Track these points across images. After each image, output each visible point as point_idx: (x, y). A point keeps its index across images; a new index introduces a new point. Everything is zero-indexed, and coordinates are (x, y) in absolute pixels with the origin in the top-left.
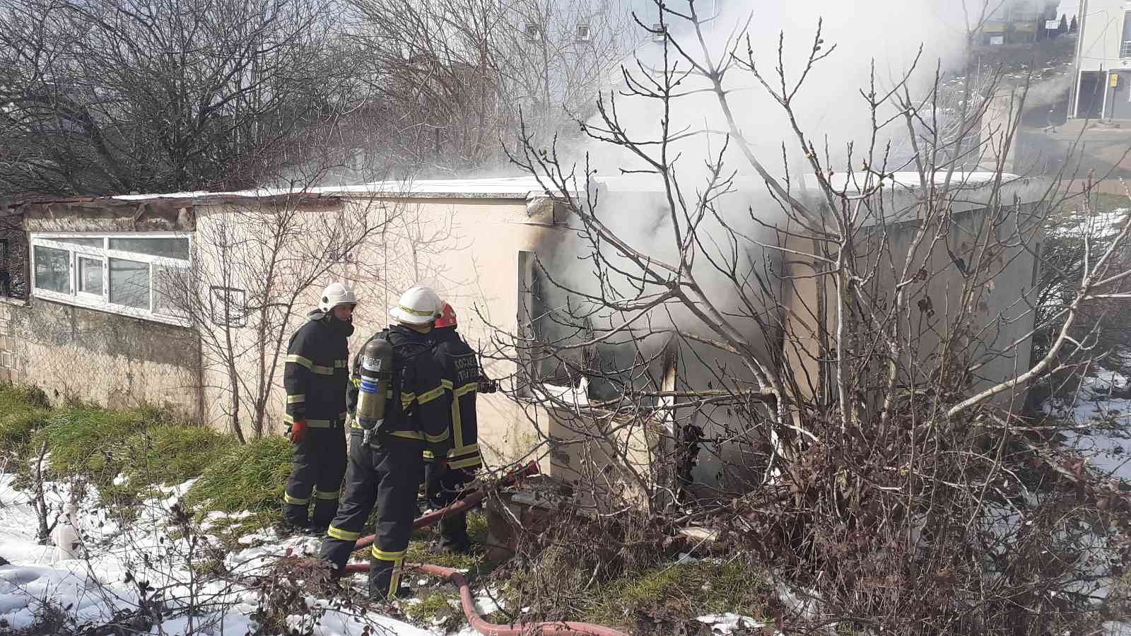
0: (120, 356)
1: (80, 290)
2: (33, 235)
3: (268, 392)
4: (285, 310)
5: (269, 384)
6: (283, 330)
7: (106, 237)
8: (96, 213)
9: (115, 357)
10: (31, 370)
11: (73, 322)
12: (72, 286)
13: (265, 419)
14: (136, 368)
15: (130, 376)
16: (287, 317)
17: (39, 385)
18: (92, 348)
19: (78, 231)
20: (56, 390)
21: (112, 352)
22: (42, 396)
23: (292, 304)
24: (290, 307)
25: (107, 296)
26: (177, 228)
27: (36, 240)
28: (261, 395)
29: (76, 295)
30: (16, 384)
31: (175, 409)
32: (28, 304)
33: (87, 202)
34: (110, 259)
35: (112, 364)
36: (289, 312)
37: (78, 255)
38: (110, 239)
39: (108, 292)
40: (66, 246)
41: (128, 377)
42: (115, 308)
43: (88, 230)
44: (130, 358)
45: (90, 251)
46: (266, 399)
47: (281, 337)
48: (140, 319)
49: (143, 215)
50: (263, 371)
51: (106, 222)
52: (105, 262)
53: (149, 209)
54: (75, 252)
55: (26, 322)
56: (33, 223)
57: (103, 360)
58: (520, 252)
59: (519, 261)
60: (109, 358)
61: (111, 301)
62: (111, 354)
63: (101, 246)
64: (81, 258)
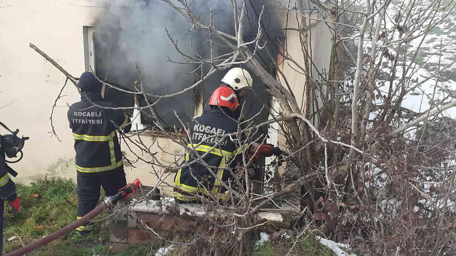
58: (84, 26)
59: (83, 33)
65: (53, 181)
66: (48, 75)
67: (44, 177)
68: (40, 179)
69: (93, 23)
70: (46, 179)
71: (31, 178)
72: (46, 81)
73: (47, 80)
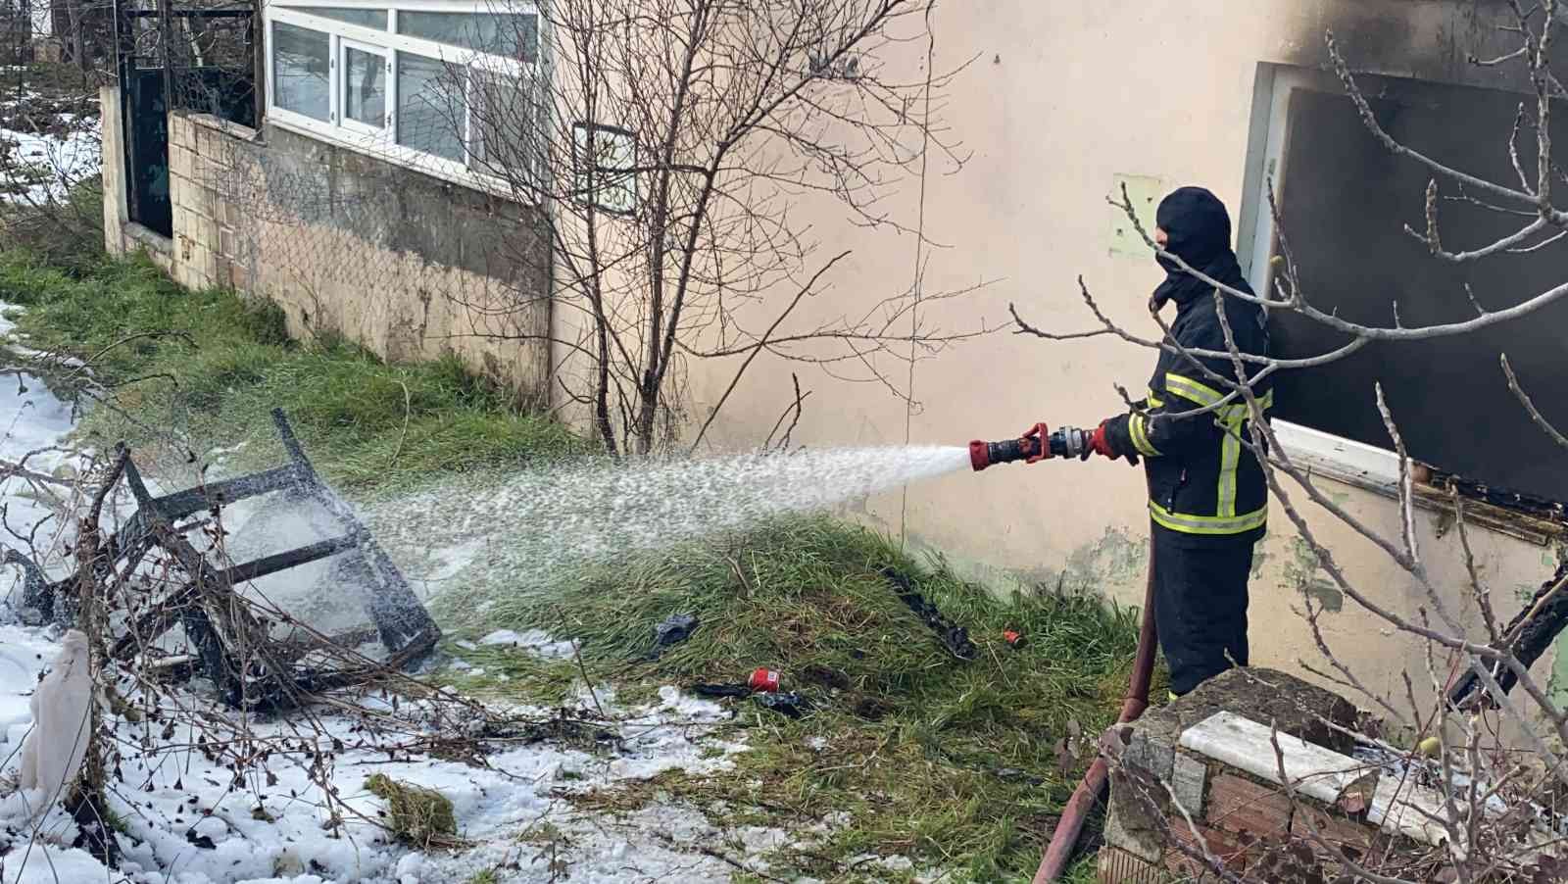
0: (409, 253)
1: (348, 115)
3: (665, 361)
4: (701, 181)
5: (669, 342)
6: (697, 226)
7: (393, 9)
9: (402, 255)
10: (266, 269)
11: (332, 178)
12: (333, 108)
13: (659, 414)
14: (435, 279)
15: (425, 296)
16: (704, 199)
17: (277, 297)
18: (362, 232)
20: (303, 311)
21: (396, 245)
22: (280, 317)
23: (715, 169)
24: (710, 176)
25: (392, 130)
27: (273, 9)
28: (654, 364)
29: (339, 125)
30: (242, 293)
31: (504, 372)
32: (259, 137)
34: (399, 54)
35: (394, 268)
36: (709, 186)
37: (344, 43)
38: (399, 12)
39: (393, 121)
40: (324, 24)
41: (422, 299)
42: (403, 155)
44: (427, 257)
45: (365, 37)
46: (662, 374)
47: (692, 241)
48: (446, 182)
50: (657, 314)
52: (391, 59)
54: (339, 37)
55: (256, 170)
57: (381, 259)
58: (1261, 65)
59: (1255, 88)
60: (390, 256)
61: (398, 141)
62: (394, 249)
63: (384, 26)
64: (349, 50)
65: (1080, 602)
66: (1120, 231)
67: (1056, 583)
68: (1043, 584)
69: (1295, 53)
70: (1059, 589)
71: (1019, 575)
72: (1111, 250)
73: (1114, 247)
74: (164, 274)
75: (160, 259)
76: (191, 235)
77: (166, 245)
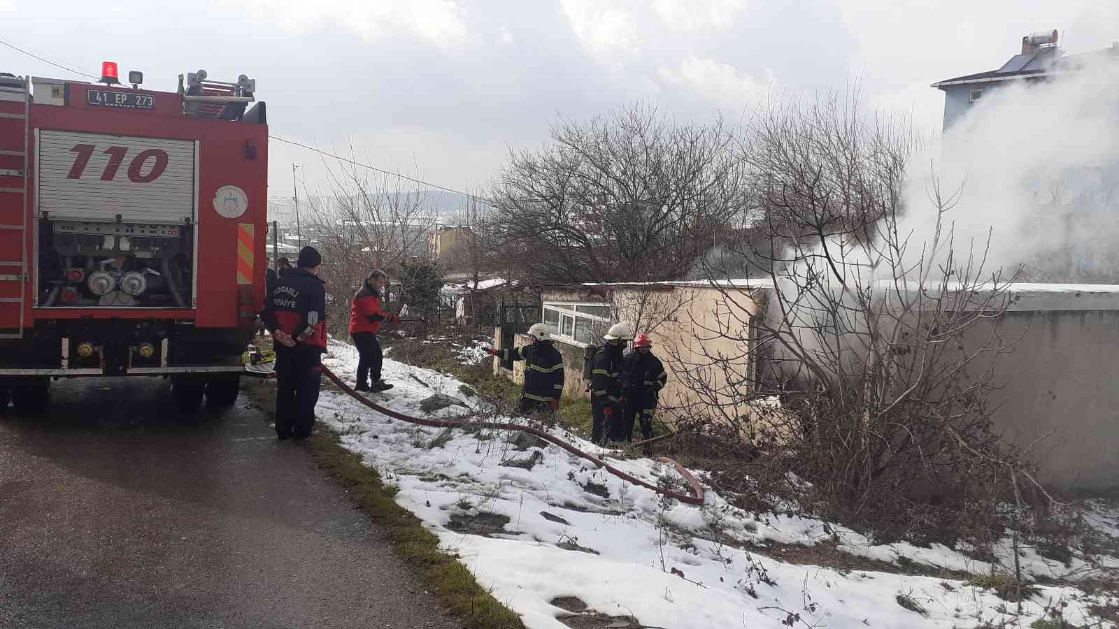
1: (563, 333)
2: (544, 303)
7: (575, 304)
8: (572, 291)
12: (559, 331)
19: (563, 301)
25: (573, 337)
26: (604, 301)
27: (546, 305)
29: (560, 336)
33: (568, 286)
34: (576, 317)
37: (563, 314)
38: (577, 306)
39: (574, 334)
40: (558, 309)
42: (575, 343)
43: (568, 301)
45: (567, 313)
49: (591, 294)
51: (575, 296)
52: (574, 318)
53: (592, 290)
56: (544, 296)
60: (571, 370)
61: (575, 340)
62: (572, 368)
63: (573, 310)
64: (564, 316)
74: (510, 380)
75: (509, 376)
76: (518, 368)
77: (511, 372)
